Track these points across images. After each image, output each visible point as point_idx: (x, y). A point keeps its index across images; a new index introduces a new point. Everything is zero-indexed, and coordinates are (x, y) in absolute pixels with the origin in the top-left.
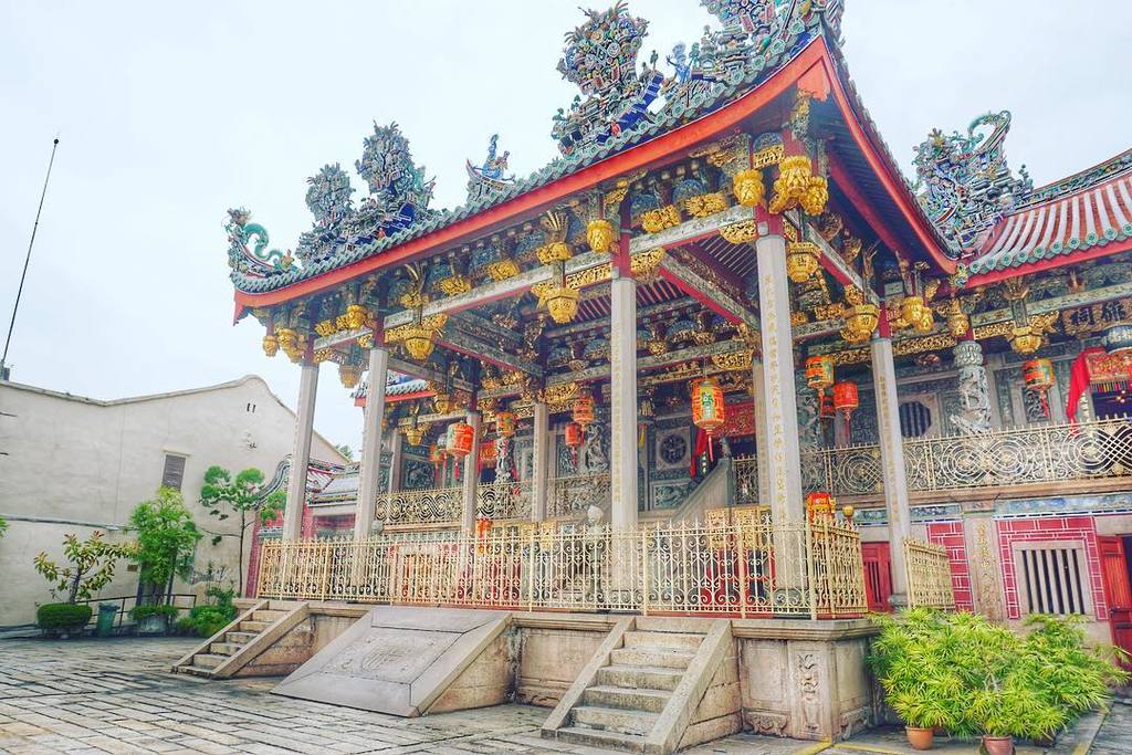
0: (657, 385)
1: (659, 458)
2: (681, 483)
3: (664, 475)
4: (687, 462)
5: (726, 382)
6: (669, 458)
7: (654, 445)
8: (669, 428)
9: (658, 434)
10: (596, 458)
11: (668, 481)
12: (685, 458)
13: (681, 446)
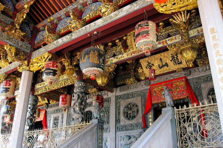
0: (115, 63)
1: (122, 117)
2: (134, 133)
3: (125, 128)
4: (139, 119)
5: (163, 66)
6: (128, 117)
7: (119, 109)
8: (128, 98)
9: (122, 102)
10: (75, 115)
11: (127, 132)
12: (138, 116)
13: (136, 108)
